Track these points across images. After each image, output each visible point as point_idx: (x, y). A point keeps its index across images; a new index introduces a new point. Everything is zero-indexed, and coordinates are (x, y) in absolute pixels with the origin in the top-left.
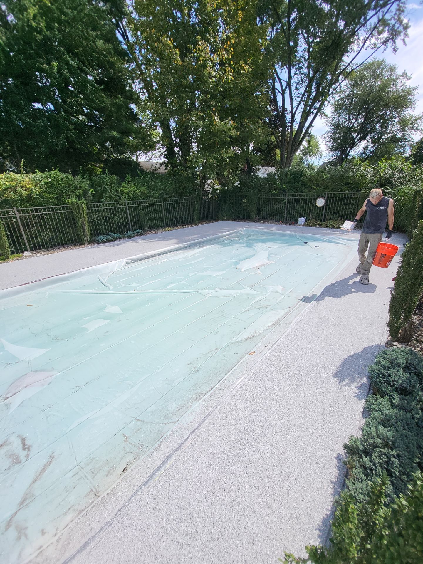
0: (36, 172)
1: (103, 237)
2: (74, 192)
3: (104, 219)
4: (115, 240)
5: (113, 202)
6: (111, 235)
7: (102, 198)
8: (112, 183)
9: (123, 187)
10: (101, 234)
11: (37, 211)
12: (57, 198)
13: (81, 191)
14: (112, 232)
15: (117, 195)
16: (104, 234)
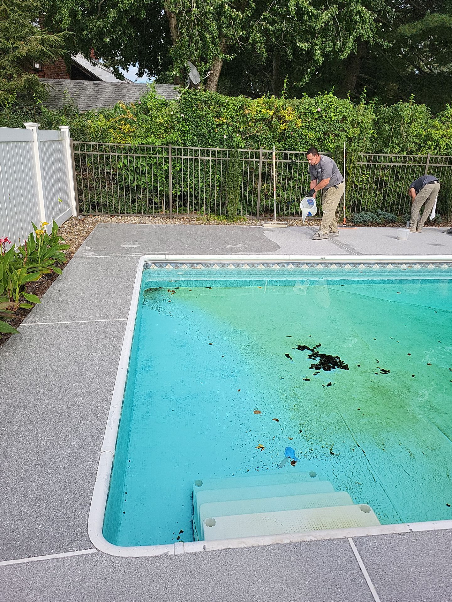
0: (303, 96)
1: (365, 215)
2: (346, 131)
3: (376, 184)
4: (383, 225)
5: (404, 154)
6: (379, 215)
7: (388, 147)
8: (413, 119)
9: (433, 127)
10: (363, 210)
11: (286, 158)
12: (318, 140)
13: (357, 131)
14: (382, 209)
15: (415, 143)
16: (367, 210)
